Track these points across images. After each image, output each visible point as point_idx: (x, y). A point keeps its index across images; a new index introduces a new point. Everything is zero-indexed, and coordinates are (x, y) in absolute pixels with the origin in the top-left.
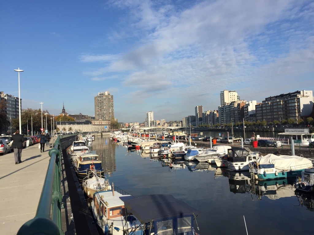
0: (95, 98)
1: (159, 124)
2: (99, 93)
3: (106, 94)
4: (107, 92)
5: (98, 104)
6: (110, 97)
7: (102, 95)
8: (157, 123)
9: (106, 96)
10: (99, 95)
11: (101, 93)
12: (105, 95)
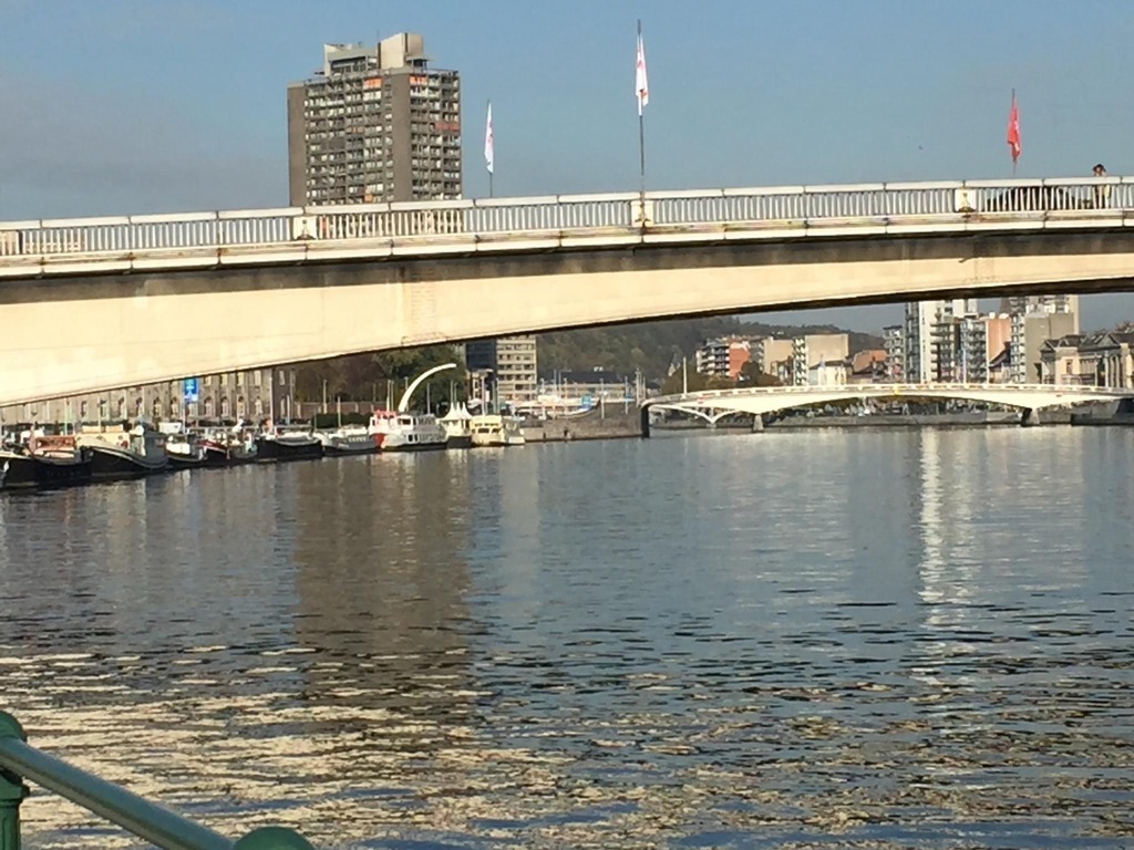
0: (296, 96)
1: (1006, 357)
2: (330, 51)
3: (393, 56)
4: (399, 38)
5: (317, 155)
6: (425, 94)
7: (353, 68)
8: (993, 350)
9: (390, 82)
10: (328, 72)
11: (351, 51)
12: (378, 66)
